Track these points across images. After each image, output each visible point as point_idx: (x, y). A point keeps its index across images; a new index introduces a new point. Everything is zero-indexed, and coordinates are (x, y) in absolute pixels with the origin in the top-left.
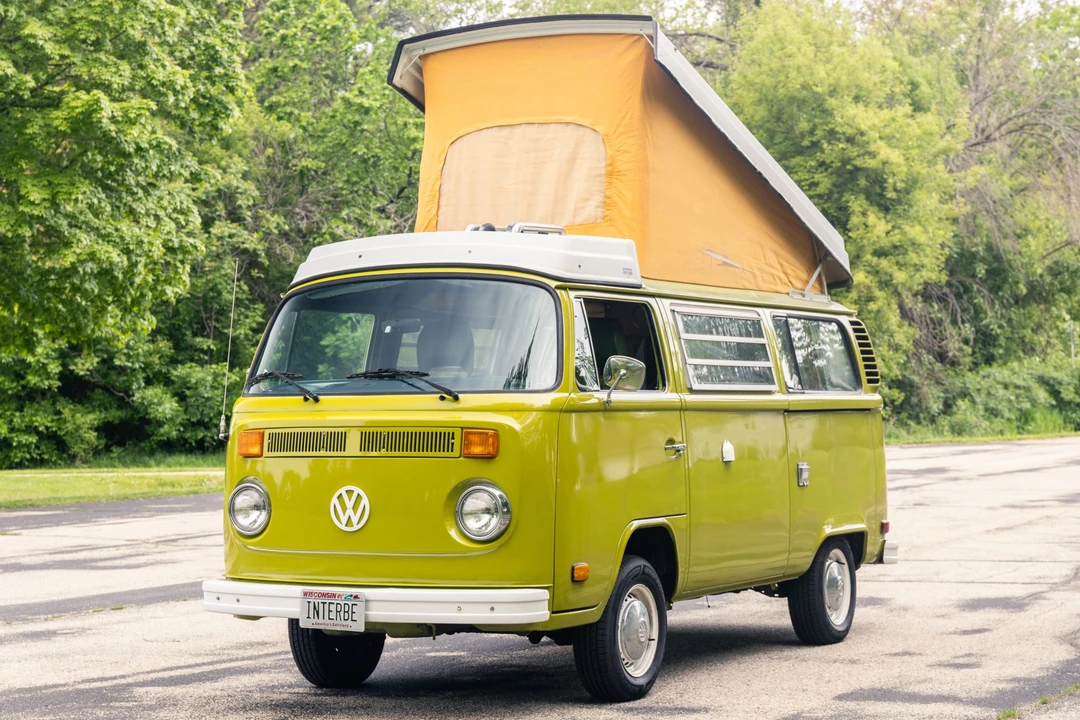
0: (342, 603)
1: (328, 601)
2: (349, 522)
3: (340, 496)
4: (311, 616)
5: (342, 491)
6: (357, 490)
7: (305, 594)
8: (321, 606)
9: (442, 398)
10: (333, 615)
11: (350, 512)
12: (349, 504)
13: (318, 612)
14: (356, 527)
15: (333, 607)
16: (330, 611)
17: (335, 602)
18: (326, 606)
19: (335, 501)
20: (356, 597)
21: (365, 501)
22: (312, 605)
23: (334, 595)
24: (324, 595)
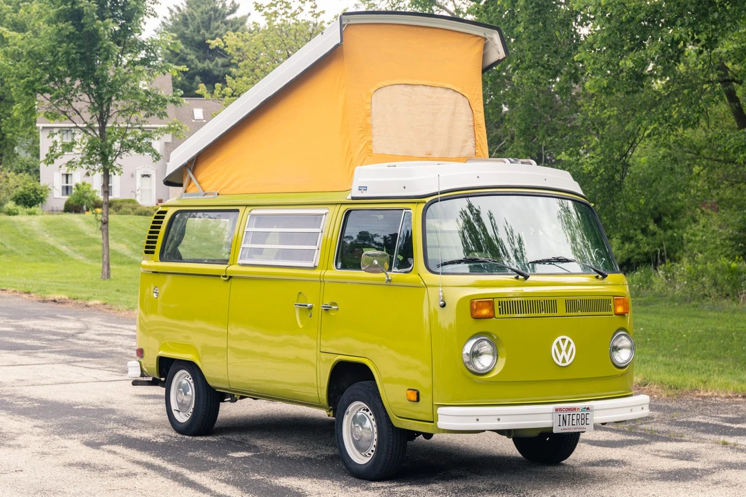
0: (580, 414)
1: (572, 413)
2: (564, 361)
3: (558, 343)
4: (561, 424)
5: (559, 339)
6: (568, 339)
7: (557, 410)
8: (568, 416)
9: (597, 277)
10: (575, 422)
11: (564, 353)
12: (564, 348)
13: (565, 422)
14: (568, 363)
15: (575, 417)
16: (573, 420)
17: (576, 413)
18: (571, 416)
19: (554, 346)
20: (588, 409)
21: (573, 345)
22: (562, 417)
23: (575, 409)
24: (569, 409)
